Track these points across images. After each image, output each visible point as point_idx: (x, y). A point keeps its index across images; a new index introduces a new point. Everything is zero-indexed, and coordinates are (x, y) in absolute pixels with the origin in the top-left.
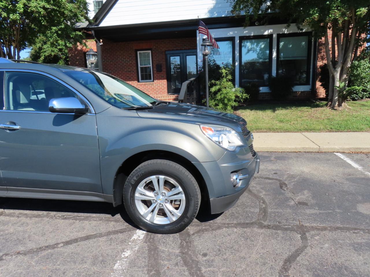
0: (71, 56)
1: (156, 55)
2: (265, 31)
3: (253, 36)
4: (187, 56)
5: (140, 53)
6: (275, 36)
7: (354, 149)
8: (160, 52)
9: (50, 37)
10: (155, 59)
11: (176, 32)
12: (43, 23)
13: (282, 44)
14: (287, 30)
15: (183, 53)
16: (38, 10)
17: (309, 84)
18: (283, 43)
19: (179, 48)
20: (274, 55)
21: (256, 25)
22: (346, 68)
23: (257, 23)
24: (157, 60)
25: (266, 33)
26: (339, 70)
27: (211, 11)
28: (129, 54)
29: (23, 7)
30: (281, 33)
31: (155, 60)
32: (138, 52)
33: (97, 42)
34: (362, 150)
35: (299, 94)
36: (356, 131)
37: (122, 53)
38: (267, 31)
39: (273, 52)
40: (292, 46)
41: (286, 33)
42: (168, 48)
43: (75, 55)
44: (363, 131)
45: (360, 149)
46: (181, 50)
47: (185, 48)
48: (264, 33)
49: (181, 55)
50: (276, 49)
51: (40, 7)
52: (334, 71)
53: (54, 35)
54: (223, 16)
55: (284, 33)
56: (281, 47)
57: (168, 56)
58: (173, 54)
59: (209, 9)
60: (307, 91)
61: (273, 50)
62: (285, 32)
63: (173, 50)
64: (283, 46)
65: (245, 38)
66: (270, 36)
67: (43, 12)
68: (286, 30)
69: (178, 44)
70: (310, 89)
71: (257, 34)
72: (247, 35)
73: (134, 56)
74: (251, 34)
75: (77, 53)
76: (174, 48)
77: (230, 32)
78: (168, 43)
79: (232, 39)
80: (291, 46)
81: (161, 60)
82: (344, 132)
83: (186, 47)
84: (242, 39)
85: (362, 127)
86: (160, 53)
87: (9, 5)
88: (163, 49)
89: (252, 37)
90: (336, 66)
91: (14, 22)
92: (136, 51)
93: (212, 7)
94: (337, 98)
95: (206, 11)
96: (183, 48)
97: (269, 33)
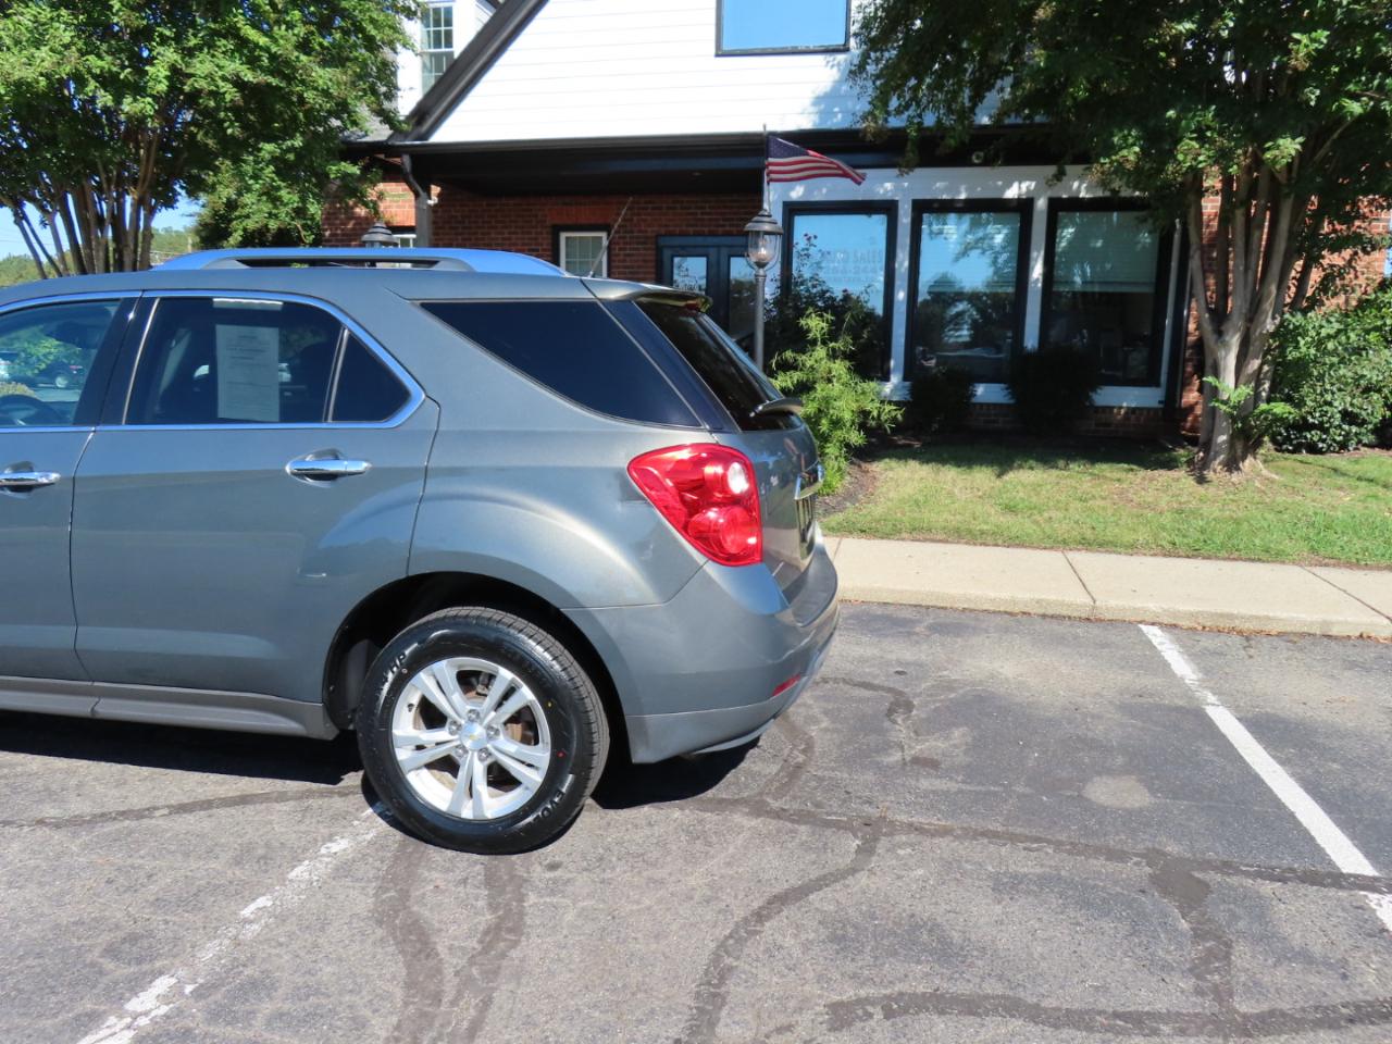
0: (331, 235)
1: (625, 249)
2: (1009, 185)
3: (966, 201)
4: (732, 259)
5: (567, 238)
6: (1041, 204)
7: (1212, 615)
8: (638, 237)
9: (251, 178)
10: (619, 261)
11: (697, 174)
12: (229, 131)
13: (1067, 233)
14: (1086, 188)
15: (718, 246)
16: (217, 87)
17: (1157, 384)
18: (1071, 230)
19: (706, 229)
20: (1037, 271)
21: (974, 165)
22: (1257, 334)
23: (978, 158)
24: (625, 267)
25: (1012, 193)
26: (1234, 341)
28: (529, 239)
29: (166, 77)
30: (1064, 196)
31: (618, 267)
32: (563, 236)
33: (417, 195)
34: (1237, 622)
35: (1119, 417)
36: (1259, 560)
37: (506, 236)
38: (1016, 185)
39: (1032, 263)
40: (1103, 244)
41: (1081, 196)
42: (666, 226)
43: (343, 235)
44: (1283, 562)
45: (1231, 616)
46: (713, 234)
47: (728, 228)
48: (1003, 192)
49: (712, 252)
50: (1042, 253)
51: (224, 78)
52: (1216, 342)
53: (267, 171)
55: (1074, 195)
56: (1062, 245)
57: (667, 253)
58: (683, 247)
60: (1149, 410)
61: (1034, 254)
62: (1079, 192)
63: (683, 234)
64: (1070, 242)
65: (936, 205)
66: (1024, 207)
67: (231, 93)
68: (1084, 186)
69: (702, 214)
70: (1160, 402)
71: (980, 193)
72: (945, 197)
73: (545, 247)
74: (959, 193)
75: (353, 229)
76: (688, 226)
77: (884, 184)
78: (668, 208)
79: (888, 208)
80: (1099, 244)
81: (639, 267)
82: (1217, 558)
83: (731, 226)
84: (922, 208)
85: (1287, 545)
86: (638, 243)
87: (123, 67)
88: (649, 229)
89: (960, 205)
90: (1223, 328)
91: (138, 122)
92: (556, 231)
94: (1223, 438)
96: (720, 229)
97: (1020, 195)
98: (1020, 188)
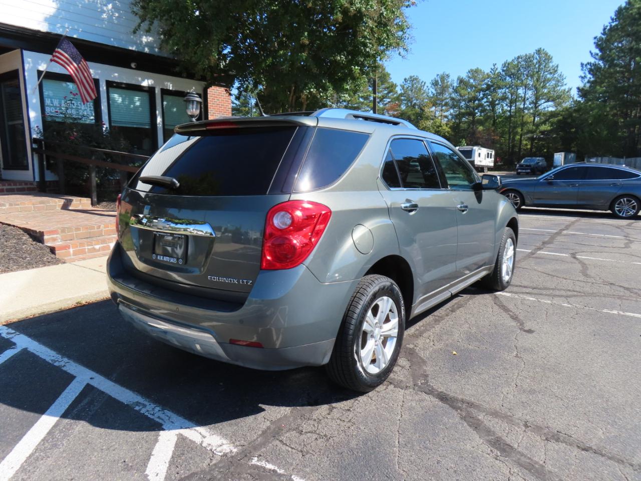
2: (143, 80)
3: (126, 84)
6: (157, 90)
13: (165, 103)
20: (159, 120)
21: (131, 68)
23: (135, 65)
25: (145, 83)
27: (50, 20)
30: (165, 88)
38: (146, 80)
39: (157, 115)
40: (177, 109)
41: (171, 89)
48: (141, 82)
50: (161, 112)
54: (75, 36)
55: (168, 88)
59: (45, 16)
61: (157, 112)
62: (170, 87)
64: (167, 106)
65: (114, 84)
66: (151, 91)
68: (171, 85)
72: (118, 81)
74: (123, 80)
80: (175, 110)
84: (110, 84)
89: (123, 86)
93: (52, 14)
95: (41, 18)
97: (149, 84)
98: (148, 82)
